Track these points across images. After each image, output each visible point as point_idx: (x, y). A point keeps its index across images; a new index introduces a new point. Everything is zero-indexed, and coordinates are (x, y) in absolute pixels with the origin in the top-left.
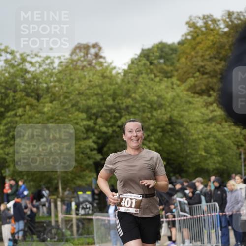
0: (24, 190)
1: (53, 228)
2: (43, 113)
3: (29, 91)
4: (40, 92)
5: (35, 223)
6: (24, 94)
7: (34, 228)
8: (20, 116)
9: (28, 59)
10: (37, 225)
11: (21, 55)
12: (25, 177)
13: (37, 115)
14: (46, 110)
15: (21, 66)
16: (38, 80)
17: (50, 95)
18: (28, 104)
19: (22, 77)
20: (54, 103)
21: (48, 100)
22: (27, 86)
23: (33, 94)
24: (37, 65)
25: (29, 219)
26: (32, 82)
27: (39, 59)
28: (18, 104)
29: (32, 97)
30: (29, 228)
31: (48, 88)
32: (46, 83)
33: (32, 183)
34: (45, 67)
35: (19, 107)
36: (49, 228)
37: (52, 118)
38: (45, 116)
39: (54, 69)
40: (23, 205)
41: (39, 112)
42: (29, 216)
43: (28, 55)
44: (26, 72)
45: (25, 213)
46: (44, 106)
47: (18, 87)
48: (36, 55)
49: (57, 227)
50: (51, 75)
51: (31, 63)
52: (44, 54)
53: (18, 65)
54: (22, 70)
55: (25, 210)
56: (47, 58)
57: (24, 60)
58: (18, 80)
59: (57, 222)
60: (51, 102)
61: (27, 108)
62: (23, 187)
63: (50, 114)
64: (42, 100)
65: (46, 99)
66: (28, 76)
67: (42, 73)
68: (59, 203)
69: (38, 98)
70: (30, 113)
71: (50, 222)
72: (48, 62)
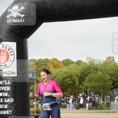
0: (92, 95)
1: (99, 105)
2: (98, 75)
3: (95, 69)
4: (98, 69)
5: (95, 103)
6: (93, 70)
7: (95, 105)
8: (92, 75)
9: (95, 60)
10: (95, 104)
11: (93, 59)
12: (93, 91)
13: (97, 75)
14: (99, 74)
15: (93, 62)
16: (97, 66)
17: (100, 70)
18: (94, 72)
19: (93, 65)
20: (101, 72)
21: (100, 71)
22: (94, 67)
23: (96, 70)
24: (97, 62)
25: (93, 102)
26: (96, 67)
27: (98, 61)
28: (92, 72)
29: (95, 70)
30: (93, 105)
31: (100, 68)
32: (99, 67)
33: (94, 93)
34: (99, 62)
35: (92, 73)
36: (98, 105)
37: (100, 76)
38: (99, 76)
39: (102, 63)
40: (92, 99)
41: (97, 74)
42: (93, 101)
43: (95, 59)
44: (94, 64)
45: (92, 101)
46: (99, 73)
47: (92, 68)
48: (97, 59)
49: (101, 105)
50: (101, 65)
51: (95, 61)
52: (99, 59)
53: (92, 62)
54: (93, 63)
55: (92, 100)
56: (100, 60)
57: (94, 61)
58: (92, 66)
59: (101, 103)
60: (100, 72)
61: (94, 73)
62: (92, 94)
63: (100, 75)
64: (98, 71)
65: (99, 71)
66: (95, 65)
67: (98, 64)
68: (101, 98)
69: (97, 71)
70: (95, 75)
71: (99, 103)
72: (100, 61)
